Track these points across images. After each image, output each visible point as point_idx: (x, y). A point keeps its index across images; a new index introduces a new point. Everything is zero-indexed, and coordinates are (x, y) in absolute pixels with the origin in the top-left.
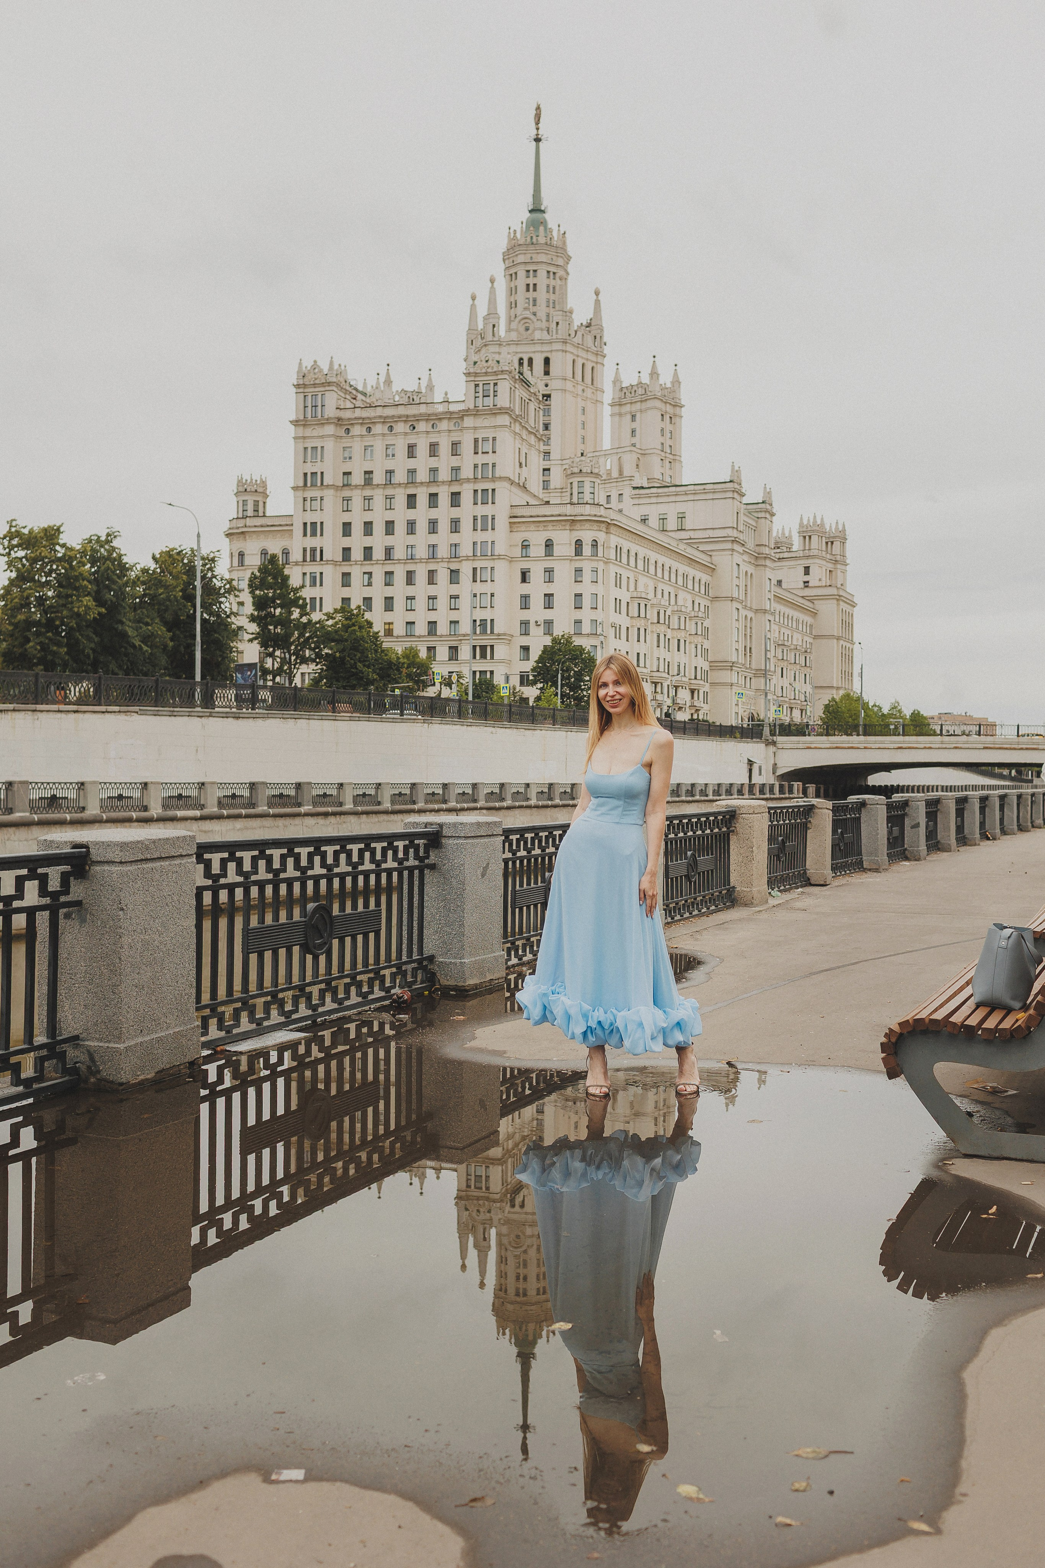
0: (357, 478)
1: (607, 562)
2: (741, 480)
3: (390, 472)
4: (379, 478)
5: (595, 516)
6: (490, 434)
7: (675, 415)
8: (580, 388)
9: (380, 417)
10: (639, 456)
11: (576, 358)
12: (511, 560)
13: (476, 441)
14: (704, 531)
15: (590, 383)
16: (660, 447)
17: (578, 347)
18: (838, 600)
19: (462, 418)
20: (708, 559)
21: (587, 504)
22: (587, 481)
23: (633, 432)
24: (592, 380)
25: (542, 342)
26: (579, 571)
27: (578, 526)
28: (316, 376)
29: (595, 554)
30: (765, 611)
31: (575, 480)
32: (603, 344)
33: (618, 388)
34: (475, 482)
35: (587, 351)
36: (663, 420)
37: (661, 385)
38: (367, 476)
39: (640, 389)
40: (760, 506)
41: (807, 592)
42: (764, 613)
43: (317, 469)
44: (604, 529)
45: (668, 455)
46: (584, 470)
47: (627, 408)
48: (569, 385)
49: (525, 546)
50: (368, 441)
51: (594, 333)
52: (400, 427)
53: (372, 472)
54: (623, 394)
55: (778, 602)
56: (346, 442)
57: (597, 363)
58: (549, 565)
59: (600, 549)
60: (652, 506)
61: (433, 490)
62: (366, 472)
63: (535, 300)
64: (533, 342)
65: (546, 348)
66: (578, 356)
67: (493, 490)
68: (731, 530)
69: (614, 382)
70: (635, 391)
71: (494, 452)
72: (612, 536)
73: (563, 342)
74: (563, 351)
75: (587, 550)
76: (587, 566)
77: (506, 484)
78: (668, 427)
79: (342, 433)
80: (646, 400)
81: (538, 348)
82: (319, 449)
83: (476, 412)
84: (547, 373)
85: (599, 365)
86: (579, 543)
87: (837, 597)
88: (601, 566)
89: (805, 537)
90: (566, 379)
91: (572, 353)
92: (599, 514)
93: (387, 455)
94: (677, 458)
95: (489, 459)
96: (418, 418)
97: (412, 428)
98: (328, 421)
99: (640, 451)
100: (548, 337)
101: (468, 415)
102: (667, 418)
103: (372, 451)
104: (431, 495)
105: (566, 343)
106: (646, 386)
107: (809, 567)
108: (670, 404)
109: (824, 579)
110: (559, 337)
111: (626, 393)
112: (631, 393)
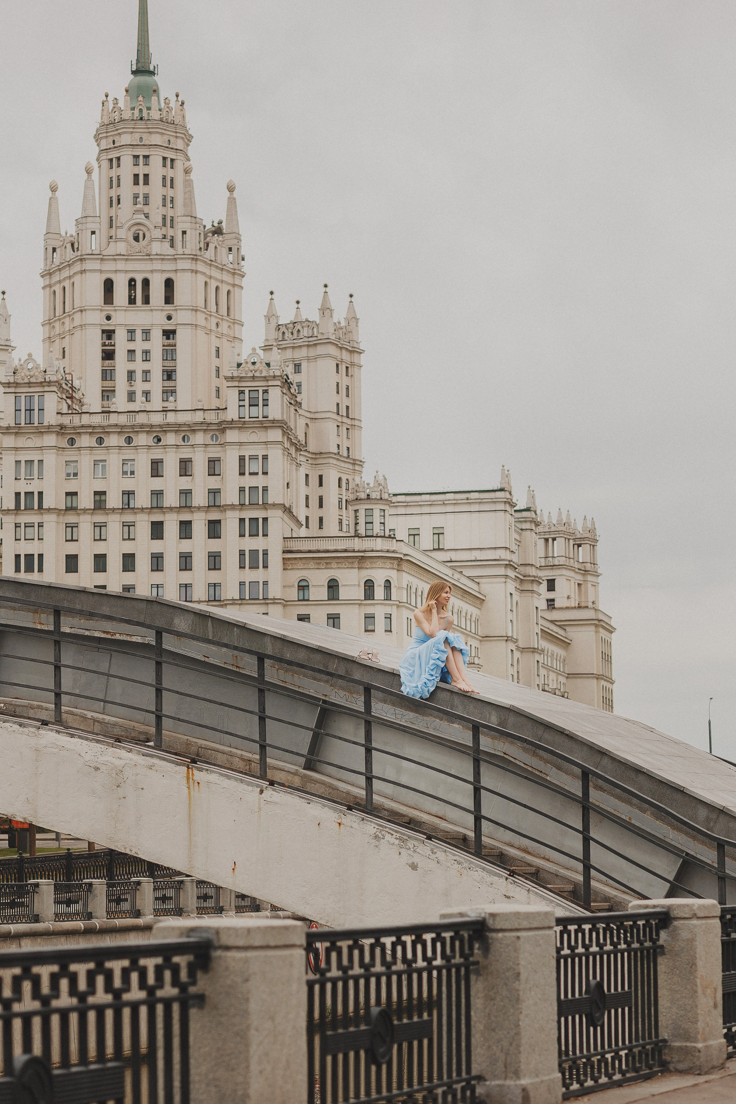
0: (86, 501)
1: (398, 606)
3: (128, 494)
4: (114, 500)
5: (387, 551)
6: (260, 451)
7: (353, 364)
8: (214, 321)
9: (116, 425)
11: (208, 280)
12: (285, 604)
13: (242, 459)
14: (468, 552)
15: (226, 314)
16: (335, 409)
17: (211, 265)
18: (597, 626)
19: (223, 431)
20: (476, 587)
21: (376, 537)
22: (377, 509)
23: (299, 387)
24: (228, 309)
25: (162, 258)
26: (370, 618)
27: (368, 564)
28: (32, 373)
29: (388, 597)
31: (362, 508)
32: (241, 258)
33: (273, 325)
34: (241, 510)
35: (222, 269)
36: (338, 372)
37: (334, 323)
38: (98, 498)
39: (304, 328)
40: (524, 514)
42: (533, 652)
43: (34, 487)
44: (397, 567)
45: (344, 420)
47: (288, 354)
48: (201, 318)
49: (303, 587)
50: (100, 454)
51: (228, 243)
52: (142, 439)
53: (104, 493)
54: (281, 334)
56: (71, 455)
57: (234, 285)
58: (333, 610)
59: (393, 590)
60: (400, 517)
61: (186, 517)
62: (96, 493)
63: (146, 197)
64: (149, 257)
65: (169, 266)
66: (210, 277)
67: (265, 520)
68: (503, 551)
69: (268, 318)
70: (299, 331)
71: (265, 473)
72: (403, 573)
73: (193, 259)
74: (192, 271)
75: (379, 592)
76: (379, 612)
77: (279, 513)
78: (345, 381)
79: (64, 443)
80: (314, 344)
81: (158, 265)
82: (36, 463)
83: (240, 425)
84: (169, 299)
85: (235, 289)
86: (369, 586)
87: (597, 622)
88: (394, 611)
89: (546, 540)
90: (196, 310)
91: (204, 274)
92: (390, 549)
93: (125, 473)
94: (358, 424)
95: (259, 481)
96: (166, 428)
97: (156, 440)
98: (49, 429)
100: (171, 251)
101: (231, 428)
102: (343, 369)
103: (104, 467)
104: (182, 523)
105: (197, 260)
106: (312, 325)
107: (554, 581)
108: (346, 349)
109: (573, 596)
110: (187, 251)
111: (284, 333)
112: (292, 334)
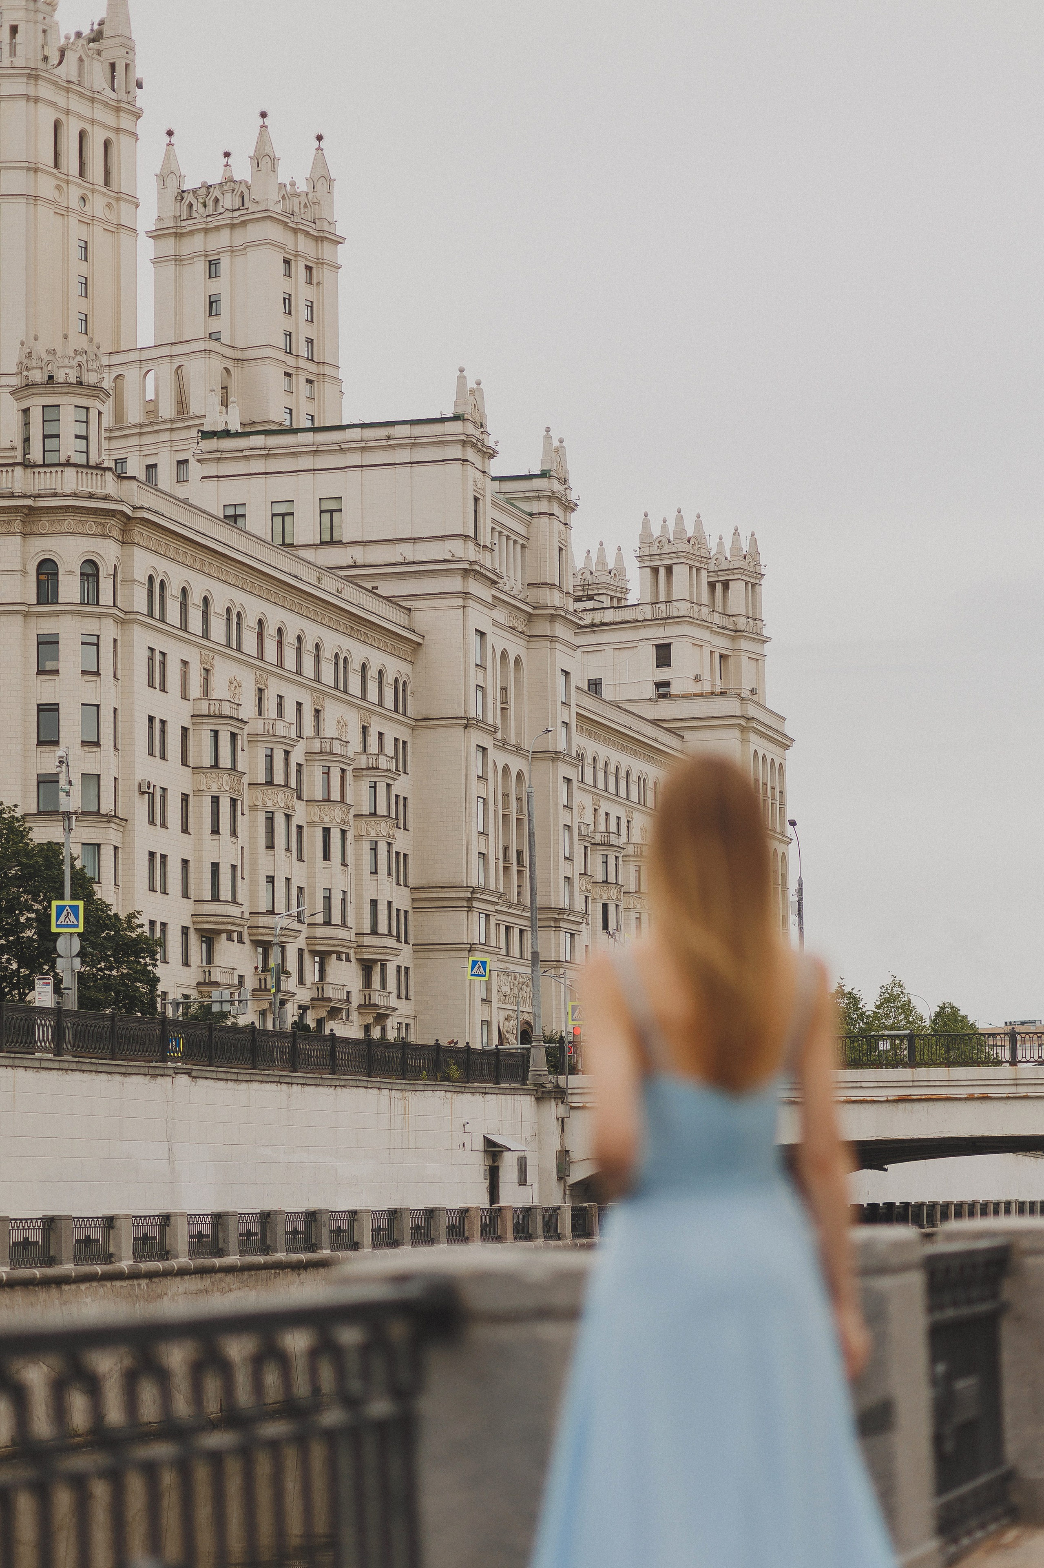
1: (125, 620)
2: (483, 416)
5: (91, 496)
7: (320, 263)
8: (74, 193)
10: (229, 364)
11: (63, 118)
14: (389, 547)
15: (102, 183)
16: (281, 342)
17: (68, 90)
18: (743, 729)
20: (400, 617)
21: (68, 464)
22: (69, 405)
23: (213, 304)
24: (107, 172)
26: (47, 644)
27: (45, 524)
29: (91, 596)
30: (555, 756)
31: (36, 403)
32: (133, 84)
33: (172, 190)
35: (93, 100)
36: (287, 276)
37: (282, 186)
39: (228, 196)
40: (537, 484)
41: (666, 710)
42: (554, 760)
44: (116, 533)
45: (302, 363)
46: (60, 377)
47: (197, 243)
48: (46, 186)
51: (109, 55)
54: (185, 209)
55: (590, 734)
57: (118, 130)
59: (106, 585)
60: (255, 480)
66: (67, 113)
68: (459, 542)
69: (162, 179)
70: (217, 200)
72: (136, 549)
73: (29, 76)
74: (28, 98)
75: (69, 588)
76: (69, 632)
78: (303, 293)
80: (244, 223)
85: (123, 137)
86: (47, 573)
87: (743, 722)
88: (108, 631)
89: (655, 570)
90: (36, 170)
91: (53, 104)
92: (100, 492)
94: (328, 370)
99: (229, 352)
102: (298, 270)
105: (37, 78)
106: (243, 188)
107: (669, 645)
108: (307, 233)
109: (706, 676)
110: (19, 62)
111: (191, 206)
112: (205, 206)
